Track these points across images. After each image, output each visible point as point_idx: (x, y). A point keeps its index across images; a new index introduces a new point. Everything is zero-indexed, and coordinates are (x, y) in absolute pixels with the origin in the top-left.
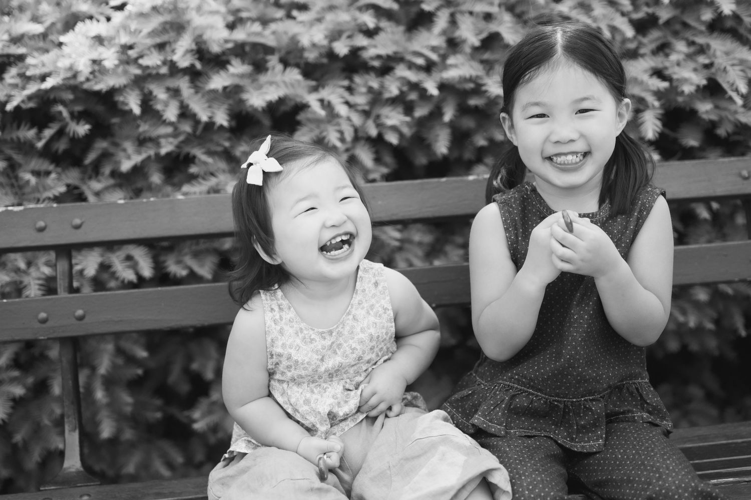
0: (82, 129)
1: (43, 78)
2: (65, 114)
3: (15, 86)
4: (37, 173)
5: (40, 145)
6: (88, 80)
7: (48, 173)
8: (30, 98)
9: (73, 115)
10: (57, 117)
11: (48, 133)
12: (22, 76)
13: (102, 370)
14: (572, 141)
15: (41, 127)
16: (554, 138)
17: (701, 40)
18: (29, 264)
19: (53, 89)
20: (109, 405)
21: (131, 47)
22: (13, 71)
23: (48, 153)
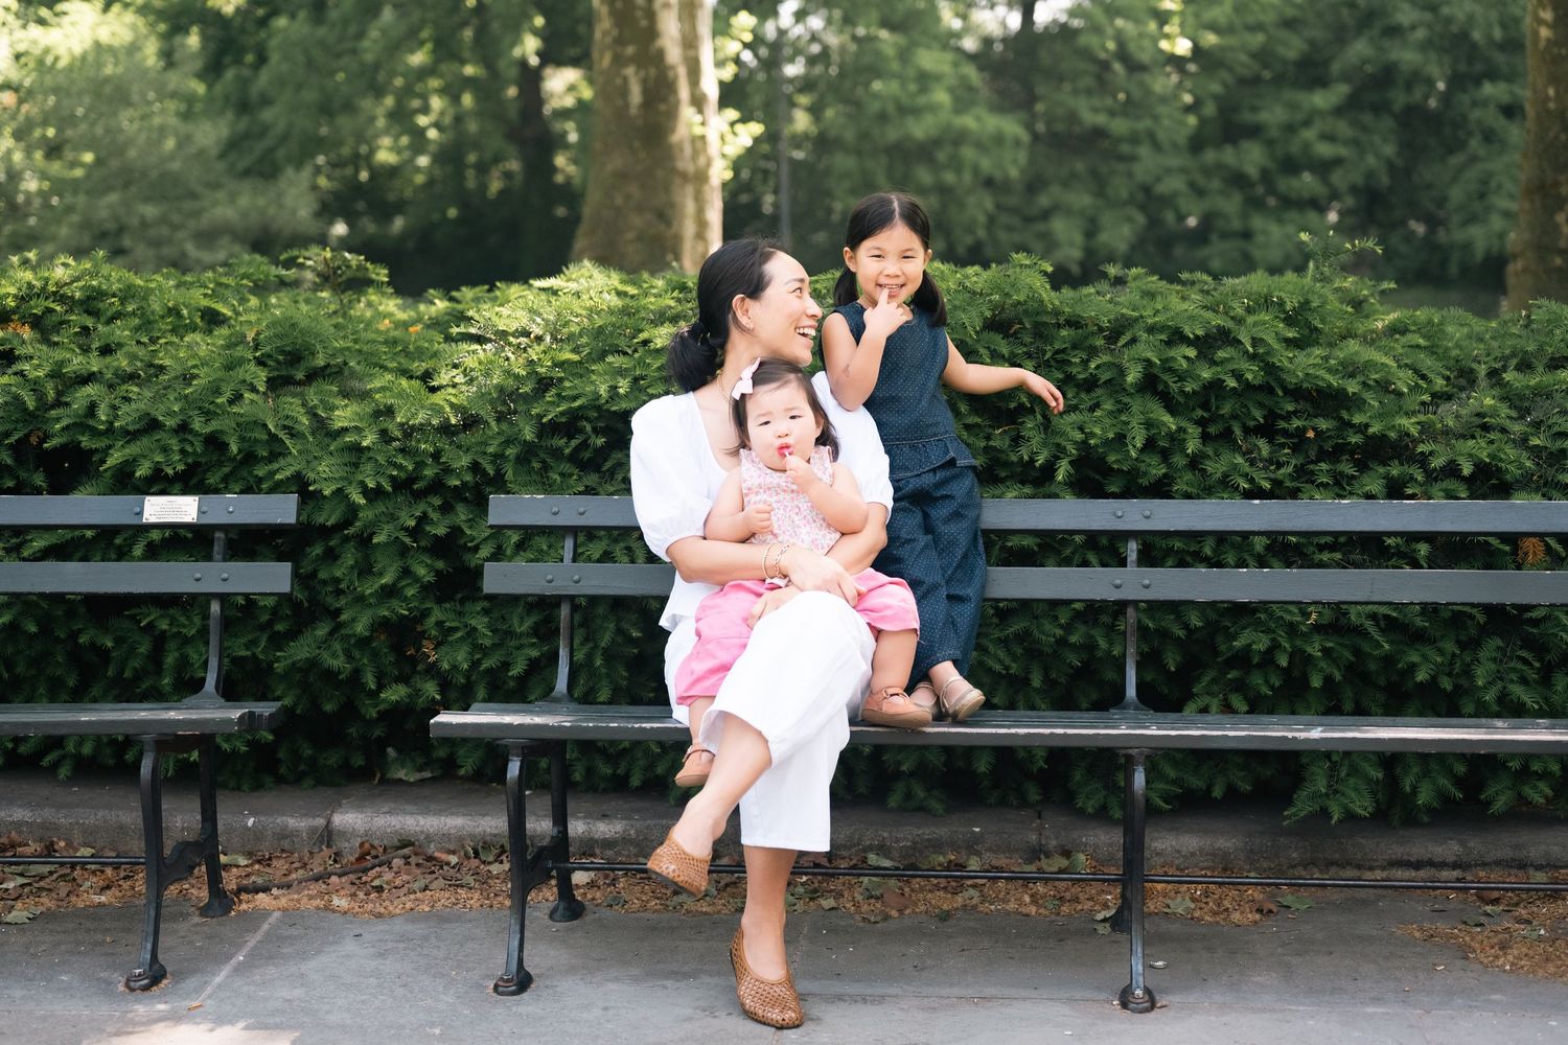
0: (600, 441)
1: (575, 398)
2: (589, 428)
3: (553, 403)
4: (562, 475)
5: (567, 451)
6: (607, 402)
7: (571, 475)
8: (562, 414)
9: (595, 430)
10: (581, 431)
11: (574, 443)
12: (558, 395)
13: (603, 644)
14: (897, 276)
15: (571, 437)
16: (886, 273)
17: (1126, 400)
18: (550, 547)
19: (580, 407)
20: (608, 675)
21: (643, 378)
22: (553, 391)
23: (573, 458)
